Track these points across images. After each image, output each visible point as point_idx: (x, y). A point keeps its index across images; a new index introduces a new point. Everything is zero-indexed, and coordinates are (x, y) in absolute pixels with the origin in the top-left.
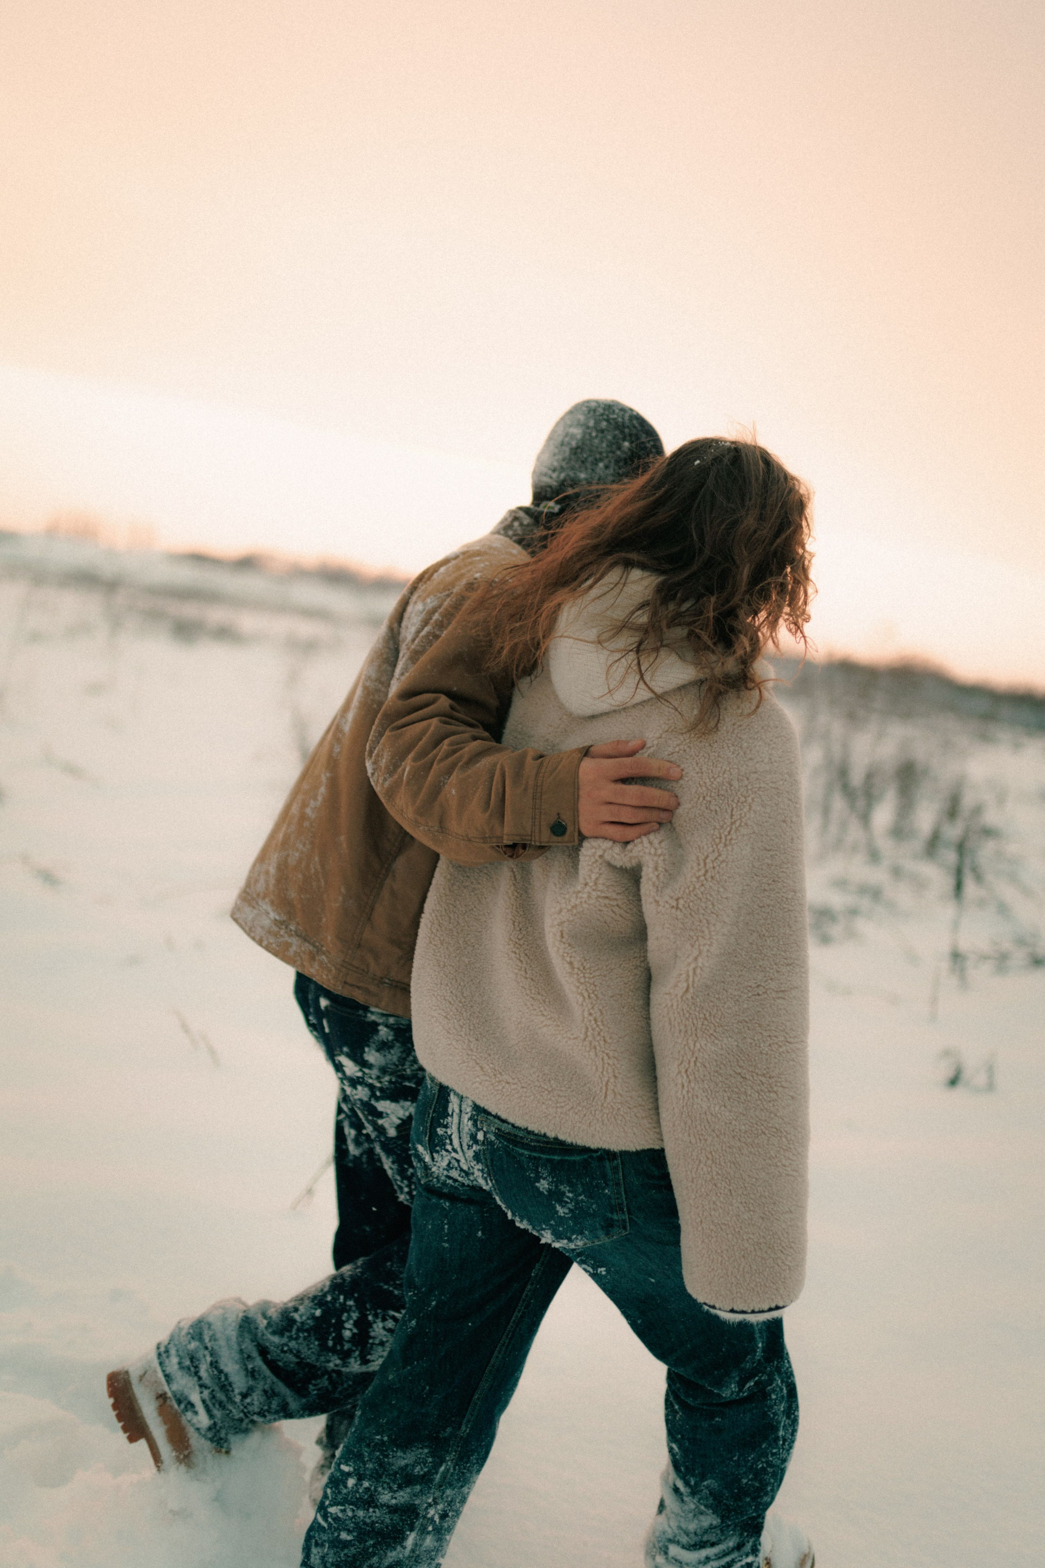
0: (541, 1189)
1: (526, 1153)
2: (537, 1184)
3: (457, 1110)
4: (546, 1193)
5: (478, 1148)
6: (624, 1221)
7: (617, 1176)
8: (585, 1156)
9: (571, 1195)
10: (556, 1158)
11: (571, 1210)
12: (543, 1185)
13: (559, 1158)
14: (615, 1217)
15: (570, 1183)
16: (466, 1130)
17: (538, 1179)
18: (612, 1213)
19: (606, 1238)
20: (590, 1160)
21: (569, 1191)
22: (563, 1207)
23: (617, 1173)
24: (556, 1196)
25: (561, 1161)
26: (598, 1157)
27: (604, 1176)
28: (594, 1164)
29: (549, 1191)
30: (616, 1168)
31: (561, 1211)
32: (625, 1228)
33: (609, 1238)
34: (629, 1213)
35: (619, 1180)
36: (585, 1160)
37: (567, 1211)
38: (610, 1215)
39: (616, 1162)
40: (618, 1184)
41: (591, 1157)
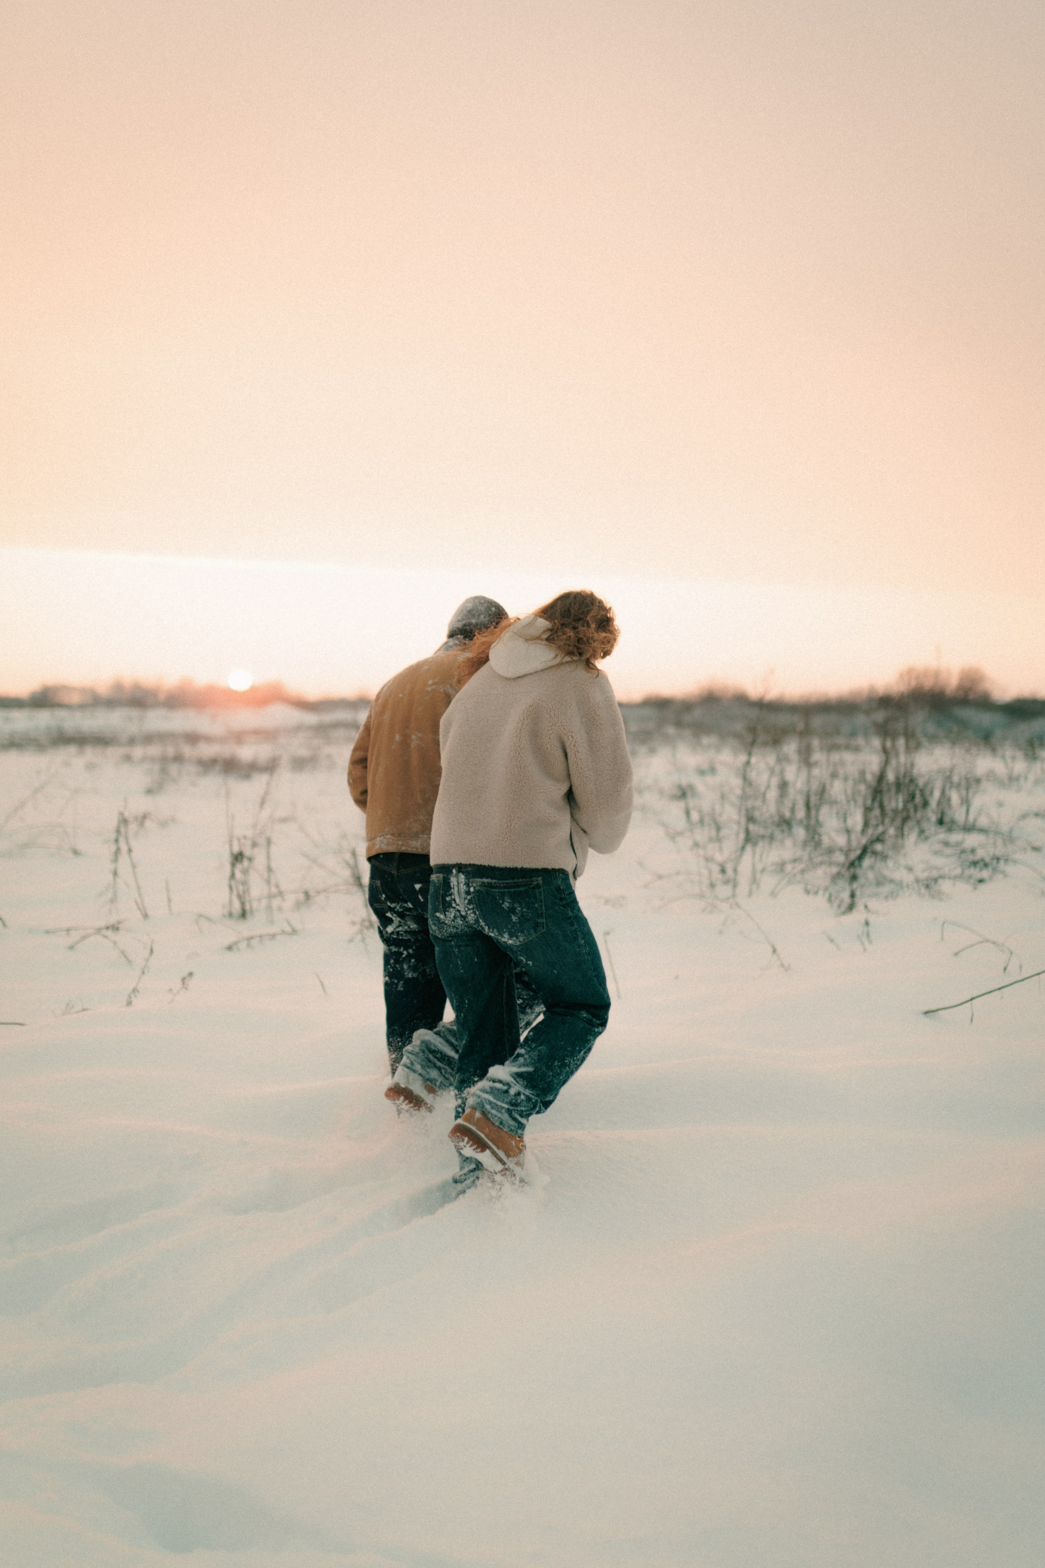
0: (505, 908)
2: (503, 906)
3: (456, 884)
4: (507, 910)
5: (470, 896)
6: (542, 924)
8: (527, 888)
9: (519, 909)
10: (512, 890)
11: (519, 918)
12: (506, 905)
13: (514, 890)
14: (539, 921)
15: (520, 903)
16: (463, 891)
17: (503, 903)
18: (538, 918)
21: (519, 907)
22: (515, 916)
23: (541, 895)
24: (512, 910)
25: (515, 892)
27: (535, 897)
29: (509, 908)
30: (540, 893)
31: (514, 918)
32: (543, 927)
33: (534, 935)
34: (546, 919)
35: (542, 899)
37: (517, 918)
38: (536, 919)
39: (540, 890)
40: (541, 901)
41: (529, 888)
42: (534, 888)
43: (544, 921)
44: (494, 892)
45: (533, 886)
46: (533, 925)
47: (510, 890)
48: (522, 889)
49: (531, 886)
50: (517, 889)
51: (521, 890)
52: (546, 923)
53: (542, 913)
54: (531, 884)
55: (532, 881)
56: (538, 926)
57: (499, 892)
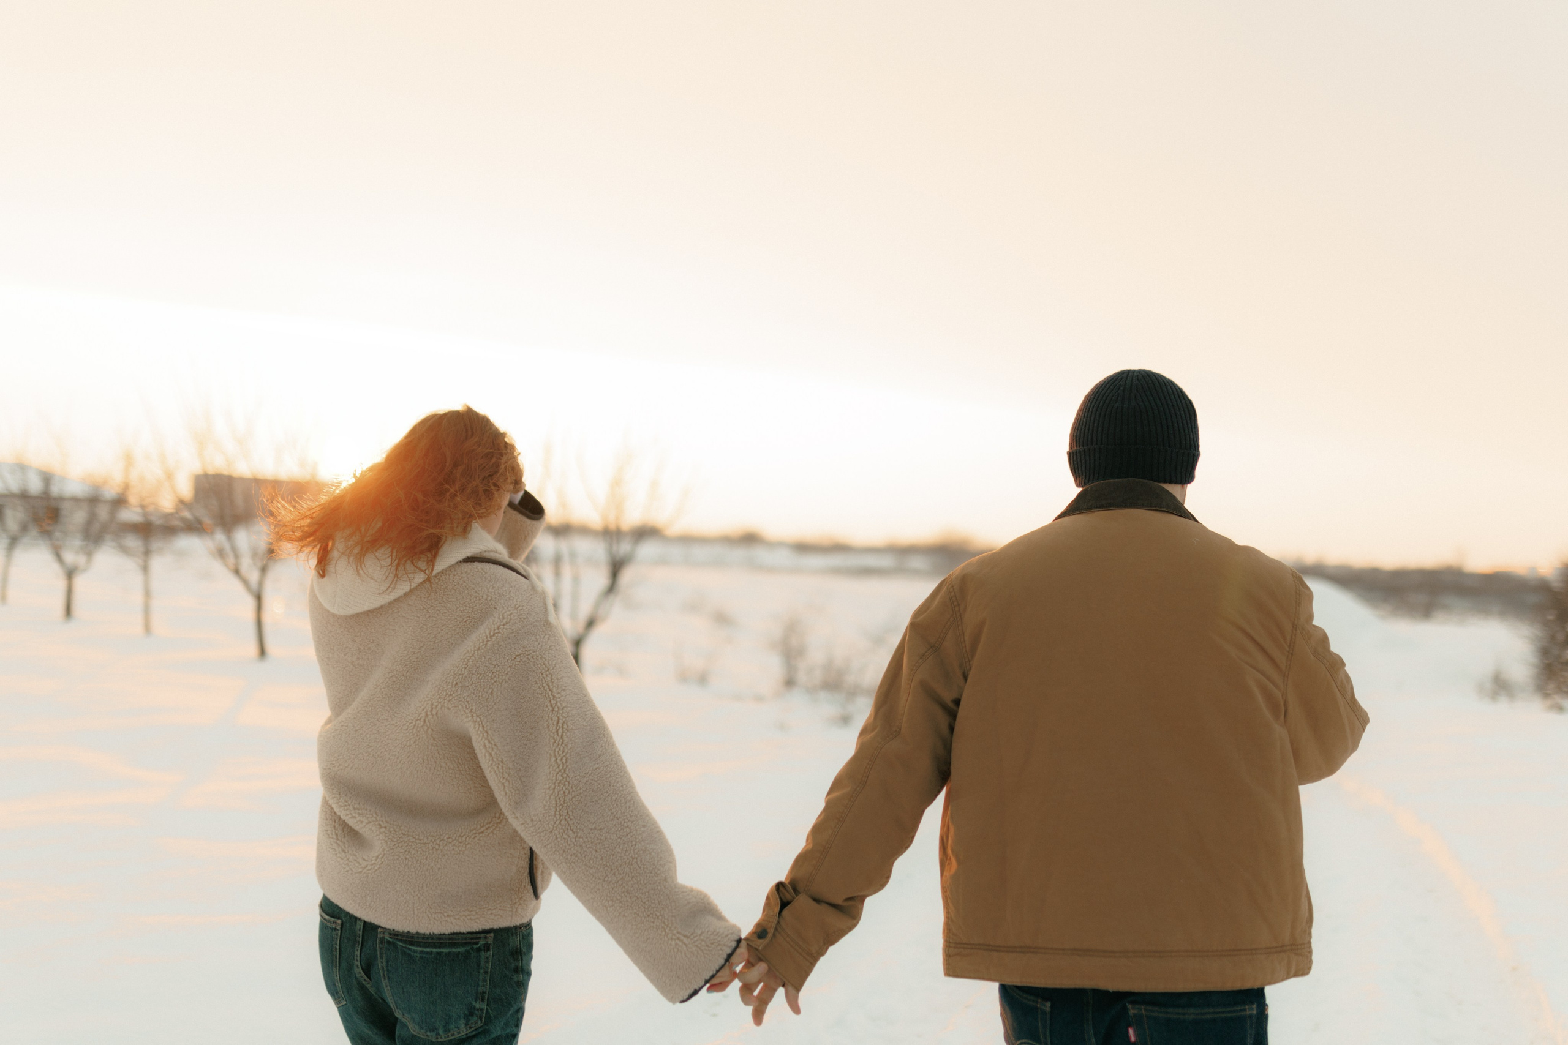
1: (419, 949)
6: (482, 1010)
7: (487, 965)
8: (468, 948)
14: (477, 1006)
18: (476, 1001)
19: (465, 1030)
20: (470, 951)
23: (488, 962)
25: (449, 953)
26: (477, 948)
27: (478, 966)
28: (473, 954)
30: (487, 958)
32: (482, 1017)
33: (467, 1030)
34: (487, 1005)
35: (488, 968)
36: (467, 951)
38: (474, 1003)
39: (489, 953)
40: (486, 972)
42: (479, 950)
43: (484, 1006)
44: (415, 951)
45: (478, 946)
46: (466, 1012)
47: (442, 950)
48: (462, 950)
49: (475, 947)
50: (454, 950)
51: (459, 952)
52: (487, 1009)
53: (484, 993)
54: (477, 943)
55: (480, 938)
56: (472, 1014)
57: (421, 952)
